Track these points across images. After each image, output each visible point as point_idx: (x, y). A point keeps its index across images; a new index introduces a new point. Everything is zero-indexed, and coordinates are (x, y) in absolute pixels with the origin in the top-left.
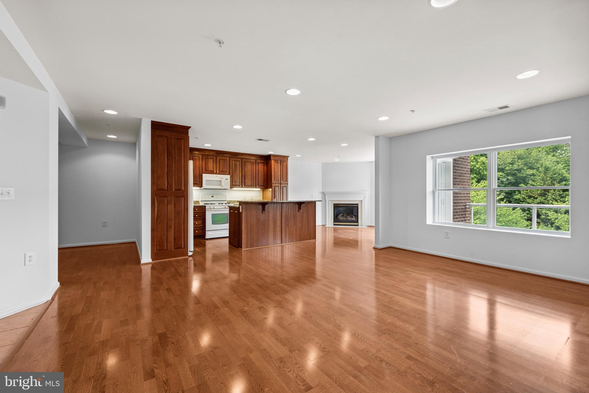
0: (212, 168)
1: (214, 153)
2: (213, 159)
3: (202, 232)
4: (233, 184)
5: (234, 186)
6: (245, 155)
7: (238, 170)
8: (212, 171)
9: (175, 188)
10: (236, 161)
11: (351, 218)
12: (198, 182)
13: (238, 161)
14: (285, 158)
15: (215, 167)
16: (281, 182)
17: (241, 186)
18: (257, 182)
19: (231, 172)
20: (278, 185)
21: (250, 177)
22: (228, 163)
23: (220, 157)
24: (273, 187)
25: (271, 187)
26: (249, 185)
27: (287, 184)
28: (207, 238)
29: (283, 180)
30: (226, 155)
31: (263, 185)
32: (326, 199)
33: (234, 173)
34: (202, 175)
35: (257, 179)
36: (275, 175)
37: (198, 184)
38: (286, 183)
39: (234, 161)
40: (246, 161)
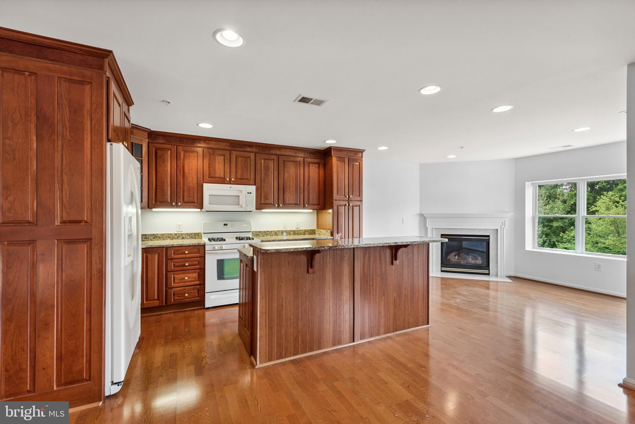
0: (222, 173)
1: (226, 146)
2: (224, 155)
3: (198, 294)
4: (262, 202)
5: (263, 205)
6: (283, 150)
7: (271, 176)
8: (222, 178)
9: (62, 217)
10: (268, 159)
11: (475, 259)
12: (196, 199)
13: (271, 160)
14: (356, 154)
15: (228, 170)
16: (349, 197)
17: (277, 205)
18: (306, 198)
19: (258, 180)
20: (344, 204)
21: (293, 188)
22: (253, 163)
23: (238, 153)
24: (335, 207)
25: (331, 207)
26: (291, 202)
27: (361, 201)
28: (206, 306)
29: (353, 194)
30: (249, 149)
31: (317, 203)
32: (428, 226)
33: (264, 181)
34: (202, 185)
35: (306, 193)
36: (339, 185)
37: (194, 203)
38: (359, 199)
39: (265, 159)
40: (285, 159)
